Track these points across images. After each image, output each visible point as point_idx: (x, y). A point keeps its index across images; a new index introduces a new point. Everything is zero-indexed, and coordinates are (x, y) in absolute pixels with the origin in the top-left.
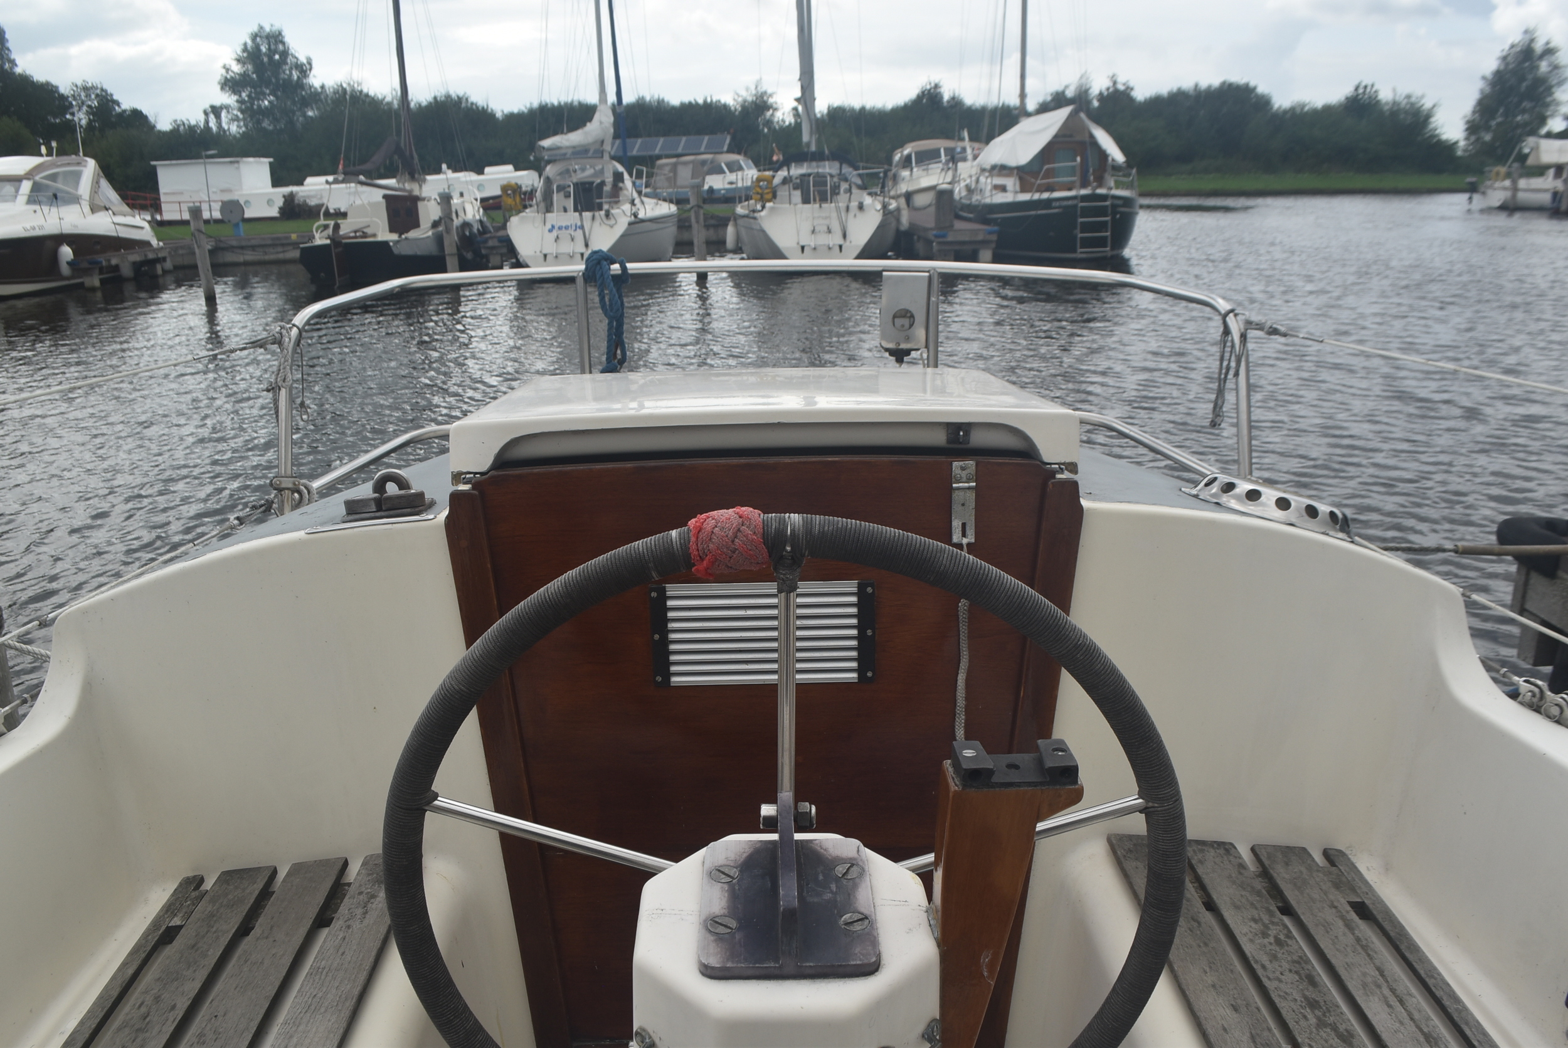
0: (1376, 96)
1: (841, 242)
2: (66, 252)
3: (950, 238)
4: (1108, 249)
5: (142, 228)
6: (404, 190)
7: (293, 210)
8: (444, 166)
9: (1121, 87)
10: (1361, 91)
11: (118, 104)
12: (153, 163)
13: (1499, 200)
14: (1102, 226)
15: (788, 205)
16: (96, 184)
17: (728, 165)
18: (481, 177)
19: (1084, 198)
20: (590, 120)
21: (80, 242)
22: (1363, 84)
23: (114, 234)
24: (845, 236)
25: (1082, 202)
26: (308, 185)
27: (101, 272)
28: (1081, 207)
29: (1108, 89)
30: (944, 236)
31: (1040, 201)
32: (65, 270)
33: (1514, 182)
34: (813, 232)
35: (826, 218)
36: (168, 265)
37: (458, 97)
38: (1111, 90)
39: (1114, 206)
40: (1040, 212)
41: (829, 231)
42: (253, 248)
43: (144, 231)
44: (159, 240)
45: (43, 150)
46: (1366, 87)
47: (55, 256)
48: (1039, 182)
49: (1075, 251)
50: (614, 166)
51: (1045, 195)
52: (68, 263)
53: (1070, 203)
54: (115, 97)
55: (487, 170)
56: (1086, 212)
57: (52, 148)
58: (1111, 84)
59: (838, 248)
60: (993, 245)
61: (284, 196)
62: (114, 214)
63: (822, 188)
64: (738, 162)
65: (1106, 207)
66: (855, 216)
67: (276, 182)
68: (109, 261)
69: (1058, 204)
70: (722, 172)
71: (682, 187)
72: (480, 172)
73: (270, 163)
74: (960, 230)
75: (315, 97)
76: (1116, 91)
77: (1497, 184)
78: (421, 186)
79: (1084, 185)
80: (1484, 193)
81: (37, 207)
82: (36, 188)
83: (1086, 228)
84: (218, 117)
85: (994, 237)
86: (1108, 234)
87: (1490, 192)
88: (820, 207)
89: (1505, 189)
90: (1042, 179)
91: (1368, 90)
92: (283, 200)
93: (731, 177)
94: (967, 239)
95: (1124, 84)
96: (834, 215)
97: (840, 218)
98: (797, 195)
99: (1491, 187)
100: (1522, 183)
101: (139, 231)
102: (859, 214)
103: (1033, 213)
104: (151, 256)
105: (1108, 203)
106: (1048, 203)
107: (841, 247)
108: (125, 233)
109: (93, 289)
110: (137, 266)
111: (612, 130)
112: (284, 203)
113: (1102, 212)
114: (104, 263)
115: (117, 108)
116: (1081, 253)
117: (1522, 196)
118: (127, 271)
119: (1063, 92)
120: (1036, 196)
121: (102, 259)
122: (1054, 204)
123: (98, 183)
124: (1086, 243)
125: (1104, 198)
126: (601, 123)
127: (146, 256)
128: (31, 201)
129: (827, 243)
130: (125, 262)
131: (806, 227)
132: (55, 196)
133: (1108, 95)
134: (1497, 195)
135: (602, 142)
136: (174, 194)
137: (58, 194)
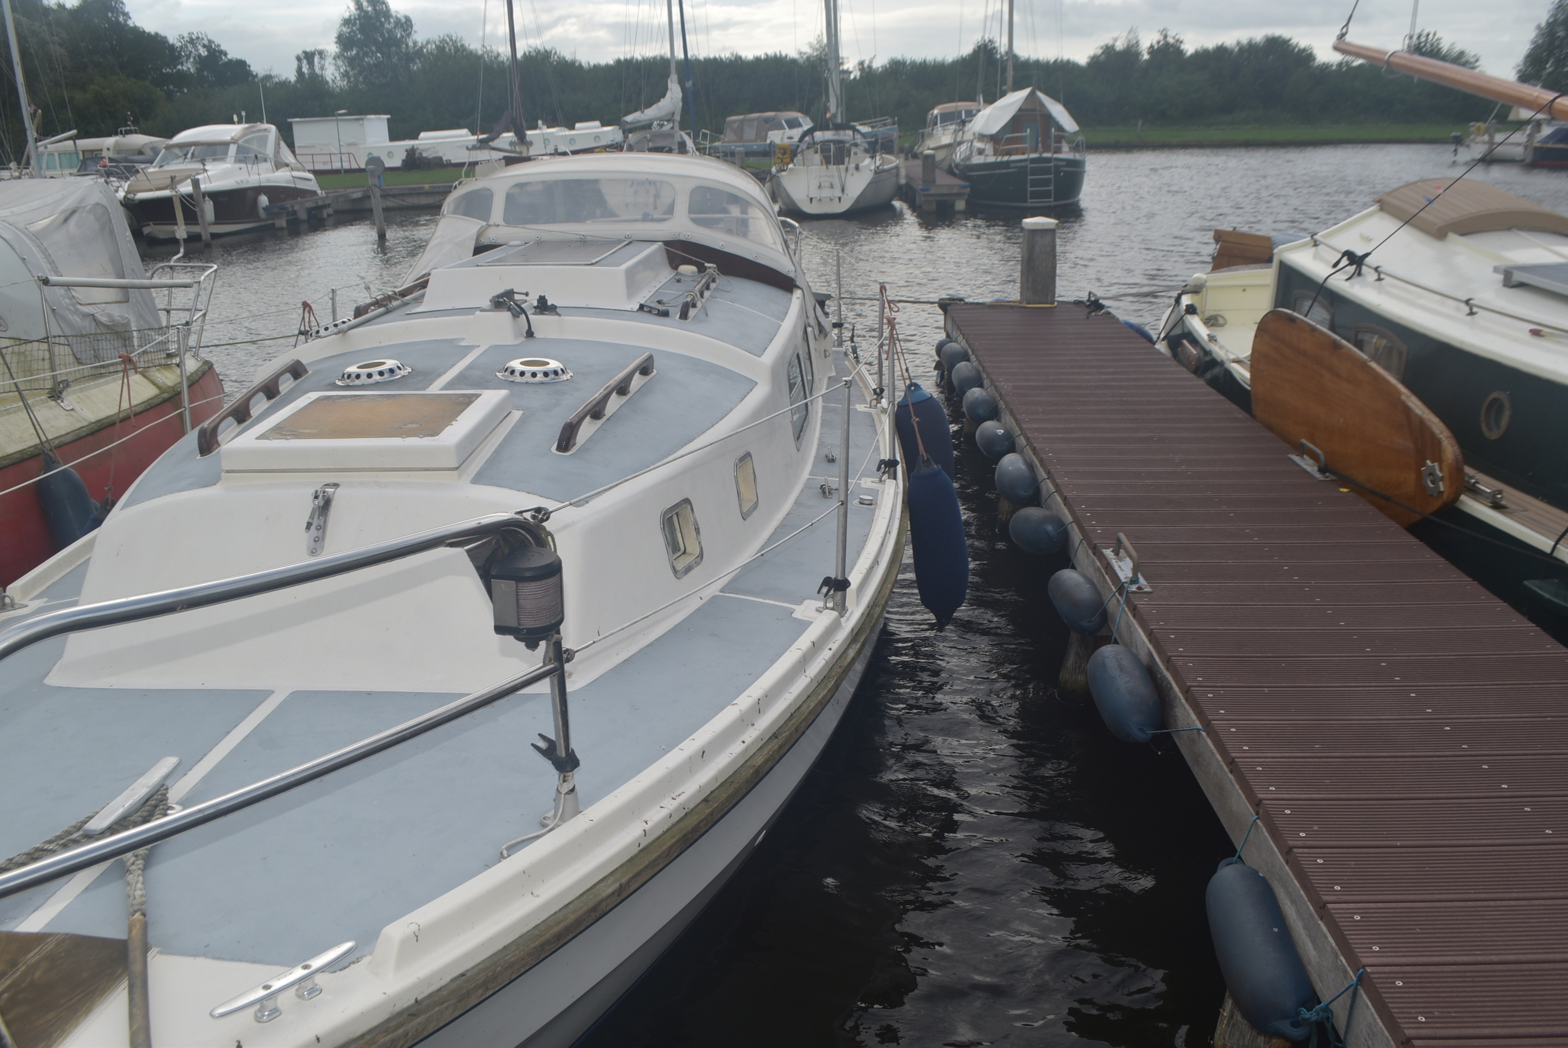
0: (1438, 44)
1: (840, 195)
2: (264, 200)
3: (932, 192)
4: (1052, 199)
5: (310, 180)
6: (515, 152)
7: (414, 161)
8: (540, 122)
9: (1171, 40)
10: (1423, 39)
11: (226, 54)
12: (289, 120)
13: (1480, 153)
14: (1046, 183)
15: (802, 167)
16: (277, 146)
17: (786, 122)
18: (573, 132)
19: (1033, 161)
20: (664, 96)
21: (273, 192)
22: (1425, 33)
23: (293, 185)
24: (843, 190)
25: (1031, 163)
26: (422, 139)
27: (288, 215)
28: (1031, 167)
29: (1158, 42)
30: (927, 190)
31: (1001, 163)
32: (262, 214)
33: (1491, 137)
34: (820, 187)
35: (830, 176)
36: (330, 211)
37: (546, 51)
38: (1161, 43)
39: (1055, 166)
40: (1002, 171)
41: (832, 187)
42: (394, 196)
43: (312, 182)
44: (321, 189)
45: (235, 118)
46: (1428, 35)
47: (255, 202)
48: (1001, 148)
49: (1026, 202)
50: (681, 136)
51: (1006, 158)
52: (263, 209)
53: (1023, 164)
54: (223, 48)
55: (578, 125)
56: (1034, 172)
57: (242, 117)
58: (1162, 38)
59: (837, 200)
60: (966, 197)
61: (407, 151)
62: (292, 170)
63: (828, 154)
64: (797, 119)
65: (1051, 167)
66: (852, 174)
67: (393, 137)
68: (293, 207)
69: (1014, 165)
70: (781, 128)
71: (747, 141)
72: (572, 128)
73: (388, 119)
74: (940, 185)
75: (419, 53)
76: (1167, 44)
77: (1479, 139)
78: (528, 149)
79: (1036, 151)
80: (1468, 146)
81: (243, 166)
82: (240, 150)
83: (1034, 183)
84: (311, 63)
85: (968, 190)
86: (1052, 188)
87: (1473, 145)
88: (827, 168)
89: (1484, 143)
90: (1004, 145)
91: (1431, 37)
92: (406, 153)
93: (788, 132)
94: (945, 192)
95: (1174, 38)
96: (836, 174)
97: (840, 177)
98: (818, 157)
99: (1473, 141)
100: (1499, 137)
101: (309, 182)
102: (855, 173)
103: (998, 171)
104: (320, 203)
105: (1052, 164)
106: (1008, 163)
107: (840, 198)
108: (301, 185)
109: (282, 229)
110: (309, 211)
111: (681, 104)
112: (407, 157)
113: (1047, 171)
114: (290, 209)
115: (223, 58)
116: (1031, 202)
117: (1500, 151)
118: (303, 215)
119: (1113, 46)
120: (999, 159)
121: (288, 204)
122: (1011, 165)
123: (279, 144)
124: (1034, 195)
125: (1048, 160)
126: (672, 99)
127: (317, 203)
128: (238, 160)
129: (829, 196)
130: (301, 208)
131: (814, 184)
132: (256, 157)
133: (1158, 48)
134: (1478, 150)
135: (673, 114)
136: (307, 147)
137: (258, 155)
